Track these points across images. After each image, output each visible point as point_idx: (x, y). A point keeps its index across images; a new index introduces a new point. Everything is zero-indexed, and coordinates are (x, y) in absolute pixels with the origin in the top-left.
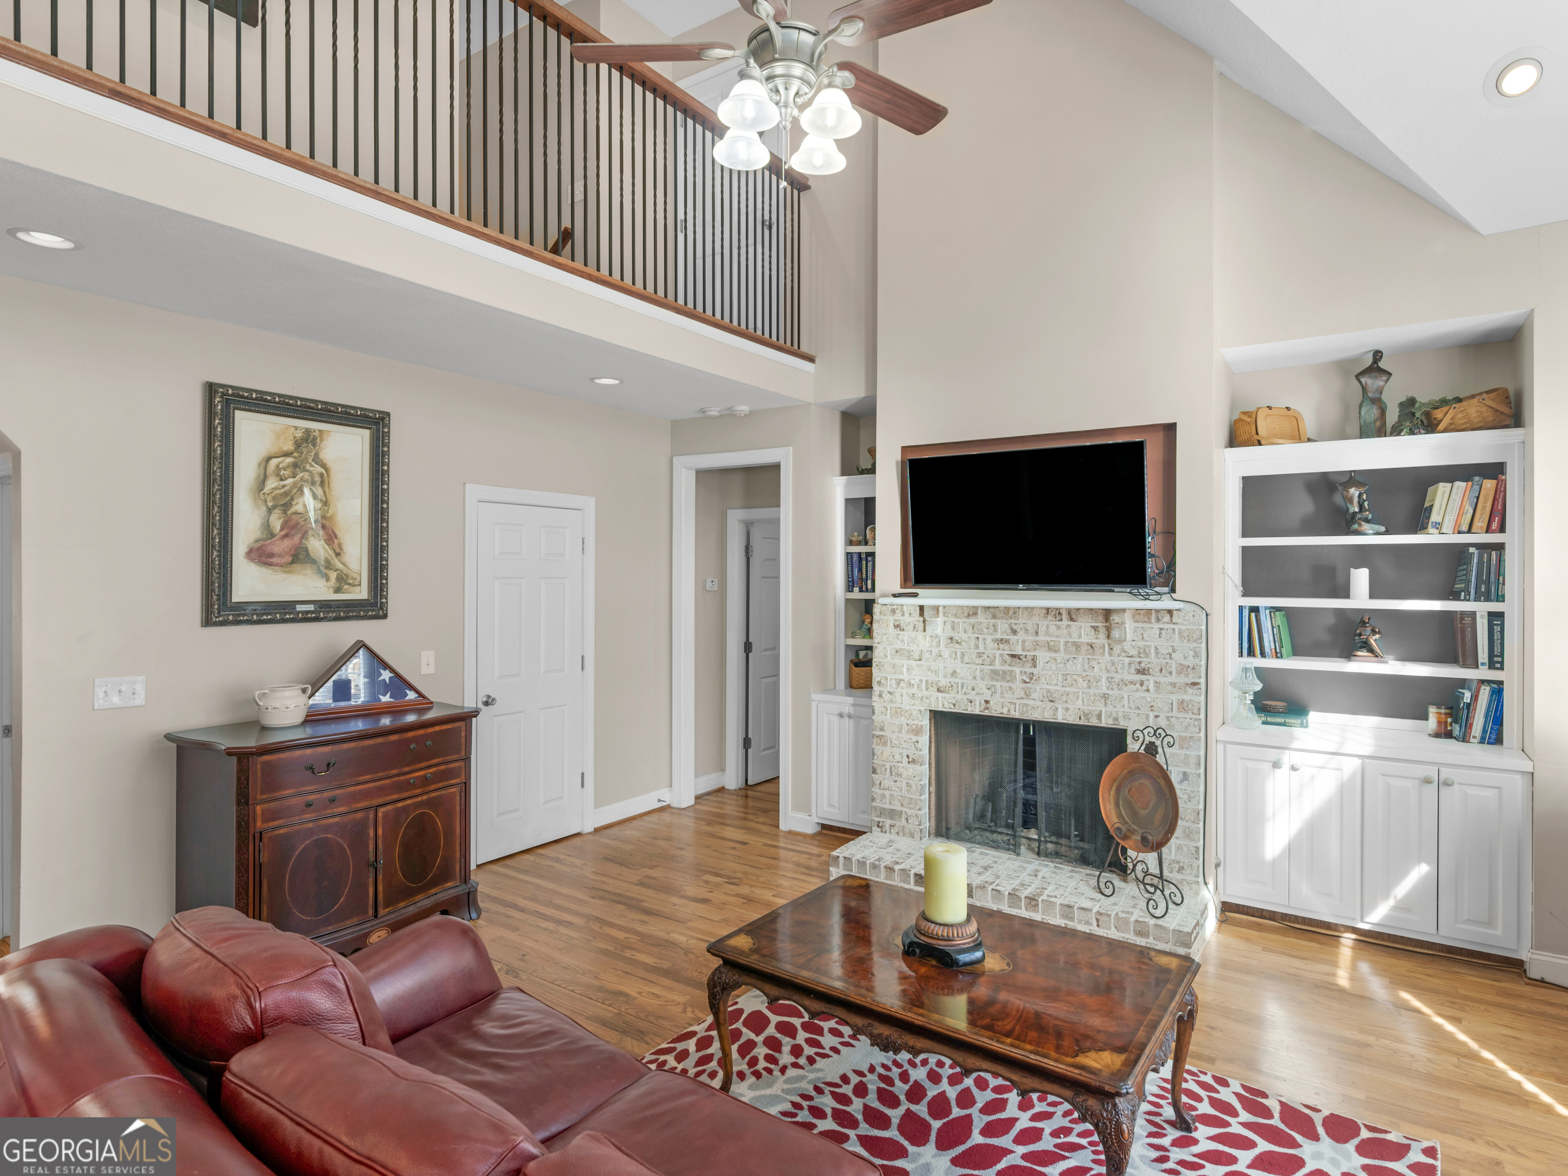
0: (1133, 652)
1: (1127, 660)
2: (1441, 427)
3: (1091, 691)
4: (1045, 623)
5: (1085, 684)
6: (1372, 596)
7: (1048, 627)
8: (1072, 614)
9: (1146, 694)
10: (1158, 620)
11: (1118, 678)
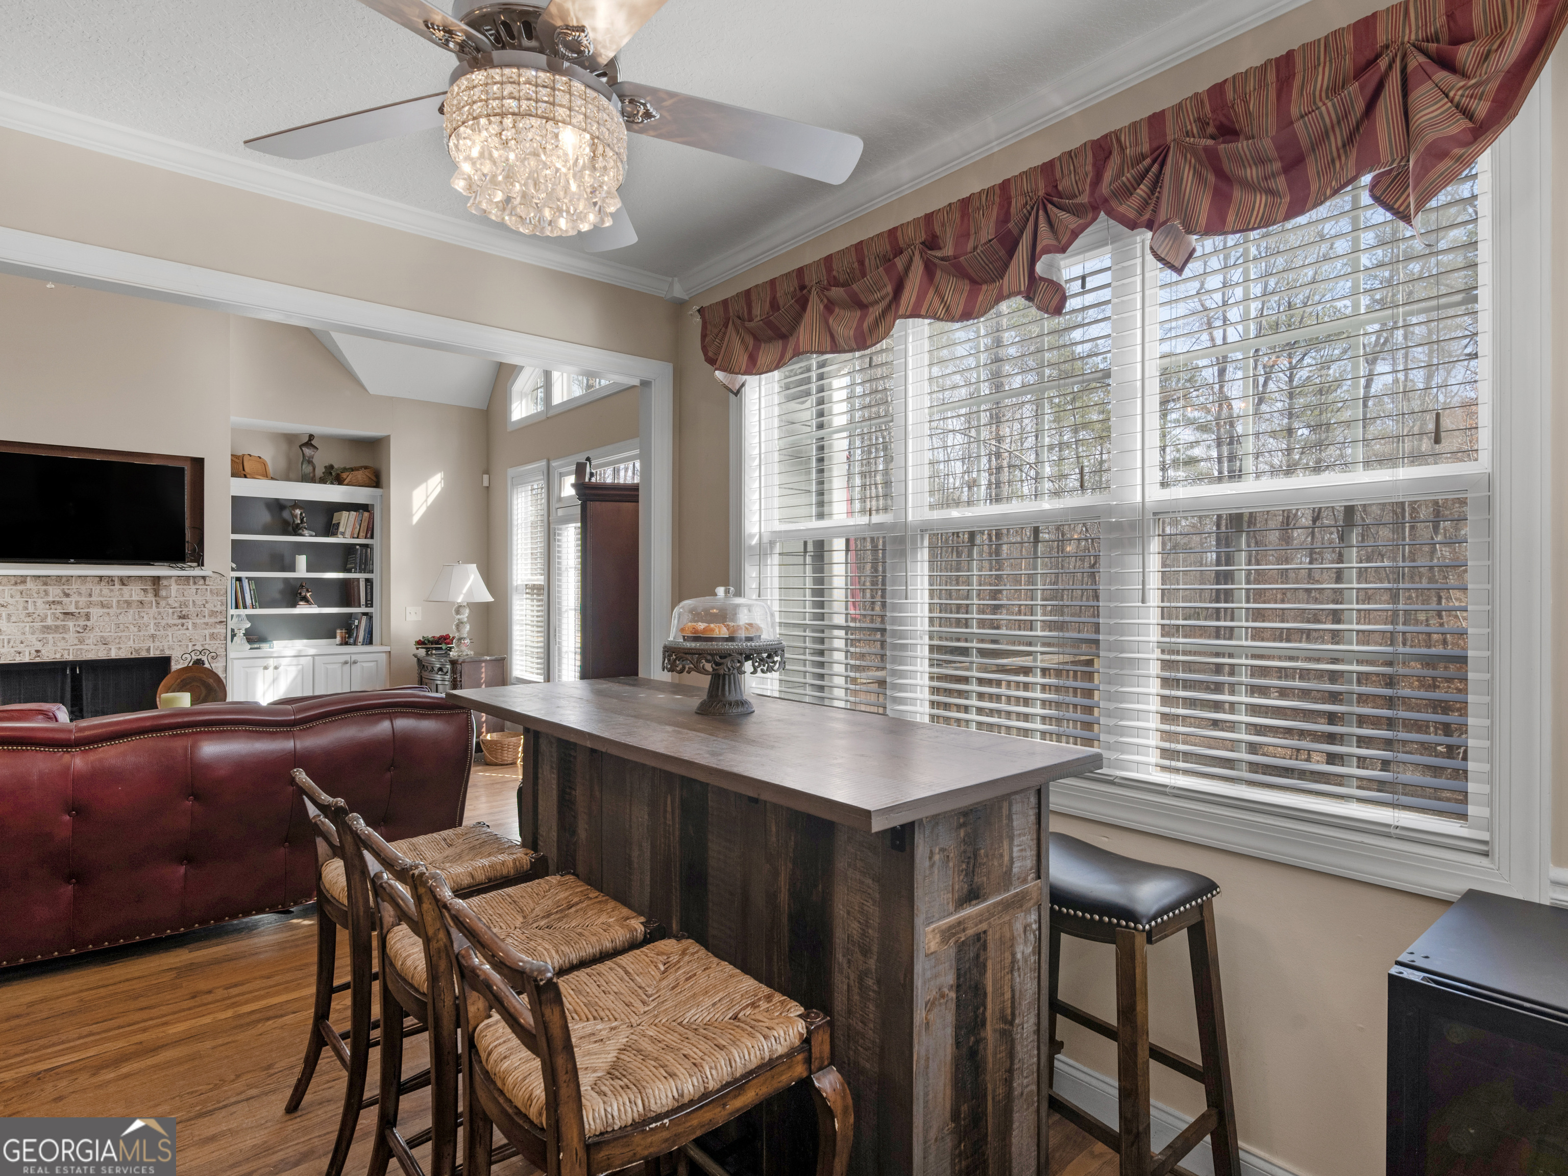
0: (177, 605)
1: (171, 611)
3: (141, 634)
4: (98, 587)
6: (308, 570)
7: (101, 590)
8: (123, 581)
9: (187, 632)
10: (195, 583)
11: (163, 622)
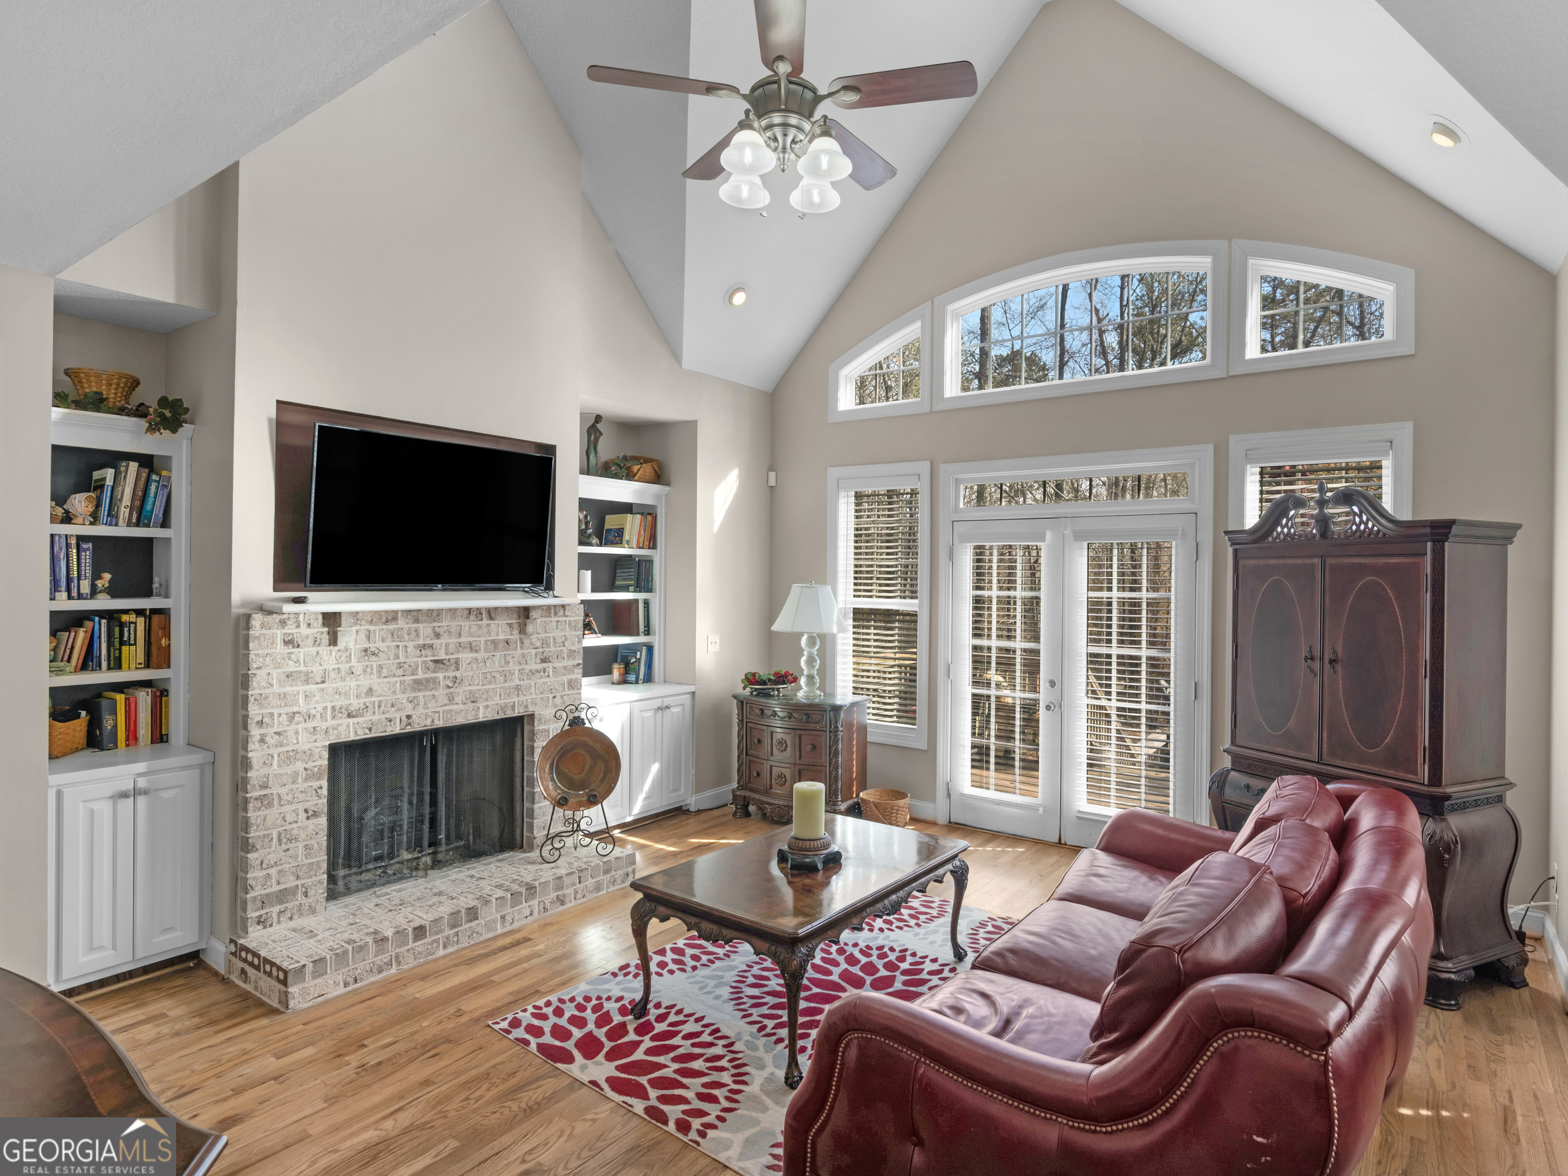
0: (538, 644)
2: (636, 478)
4: (468, 623)
5: (502, 679)
6: (594, 590)
7: (470, 627)
9: (547, 680)
11: (528, 668)
